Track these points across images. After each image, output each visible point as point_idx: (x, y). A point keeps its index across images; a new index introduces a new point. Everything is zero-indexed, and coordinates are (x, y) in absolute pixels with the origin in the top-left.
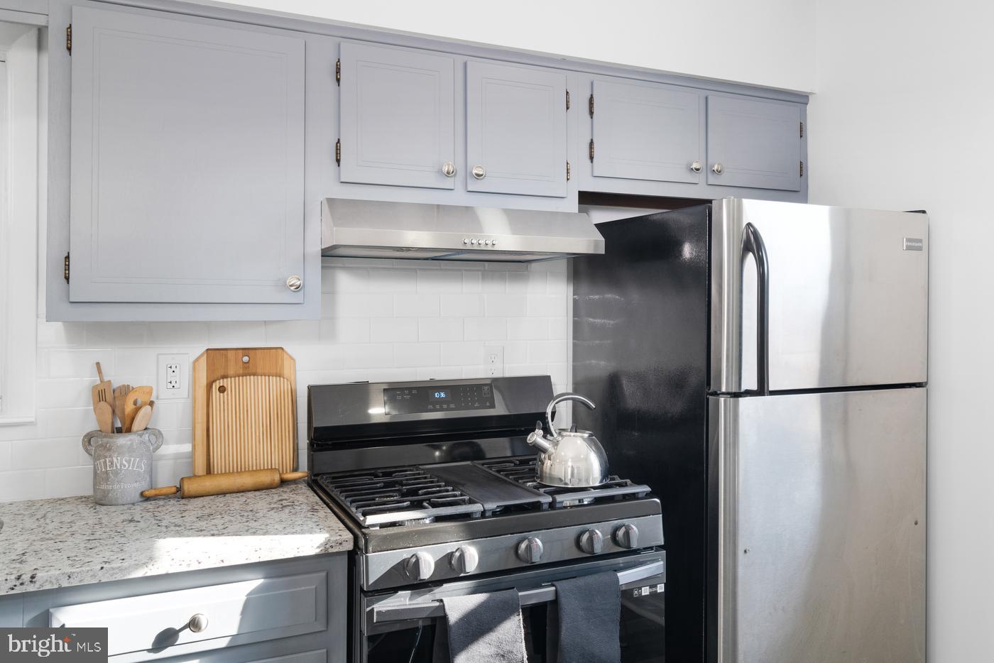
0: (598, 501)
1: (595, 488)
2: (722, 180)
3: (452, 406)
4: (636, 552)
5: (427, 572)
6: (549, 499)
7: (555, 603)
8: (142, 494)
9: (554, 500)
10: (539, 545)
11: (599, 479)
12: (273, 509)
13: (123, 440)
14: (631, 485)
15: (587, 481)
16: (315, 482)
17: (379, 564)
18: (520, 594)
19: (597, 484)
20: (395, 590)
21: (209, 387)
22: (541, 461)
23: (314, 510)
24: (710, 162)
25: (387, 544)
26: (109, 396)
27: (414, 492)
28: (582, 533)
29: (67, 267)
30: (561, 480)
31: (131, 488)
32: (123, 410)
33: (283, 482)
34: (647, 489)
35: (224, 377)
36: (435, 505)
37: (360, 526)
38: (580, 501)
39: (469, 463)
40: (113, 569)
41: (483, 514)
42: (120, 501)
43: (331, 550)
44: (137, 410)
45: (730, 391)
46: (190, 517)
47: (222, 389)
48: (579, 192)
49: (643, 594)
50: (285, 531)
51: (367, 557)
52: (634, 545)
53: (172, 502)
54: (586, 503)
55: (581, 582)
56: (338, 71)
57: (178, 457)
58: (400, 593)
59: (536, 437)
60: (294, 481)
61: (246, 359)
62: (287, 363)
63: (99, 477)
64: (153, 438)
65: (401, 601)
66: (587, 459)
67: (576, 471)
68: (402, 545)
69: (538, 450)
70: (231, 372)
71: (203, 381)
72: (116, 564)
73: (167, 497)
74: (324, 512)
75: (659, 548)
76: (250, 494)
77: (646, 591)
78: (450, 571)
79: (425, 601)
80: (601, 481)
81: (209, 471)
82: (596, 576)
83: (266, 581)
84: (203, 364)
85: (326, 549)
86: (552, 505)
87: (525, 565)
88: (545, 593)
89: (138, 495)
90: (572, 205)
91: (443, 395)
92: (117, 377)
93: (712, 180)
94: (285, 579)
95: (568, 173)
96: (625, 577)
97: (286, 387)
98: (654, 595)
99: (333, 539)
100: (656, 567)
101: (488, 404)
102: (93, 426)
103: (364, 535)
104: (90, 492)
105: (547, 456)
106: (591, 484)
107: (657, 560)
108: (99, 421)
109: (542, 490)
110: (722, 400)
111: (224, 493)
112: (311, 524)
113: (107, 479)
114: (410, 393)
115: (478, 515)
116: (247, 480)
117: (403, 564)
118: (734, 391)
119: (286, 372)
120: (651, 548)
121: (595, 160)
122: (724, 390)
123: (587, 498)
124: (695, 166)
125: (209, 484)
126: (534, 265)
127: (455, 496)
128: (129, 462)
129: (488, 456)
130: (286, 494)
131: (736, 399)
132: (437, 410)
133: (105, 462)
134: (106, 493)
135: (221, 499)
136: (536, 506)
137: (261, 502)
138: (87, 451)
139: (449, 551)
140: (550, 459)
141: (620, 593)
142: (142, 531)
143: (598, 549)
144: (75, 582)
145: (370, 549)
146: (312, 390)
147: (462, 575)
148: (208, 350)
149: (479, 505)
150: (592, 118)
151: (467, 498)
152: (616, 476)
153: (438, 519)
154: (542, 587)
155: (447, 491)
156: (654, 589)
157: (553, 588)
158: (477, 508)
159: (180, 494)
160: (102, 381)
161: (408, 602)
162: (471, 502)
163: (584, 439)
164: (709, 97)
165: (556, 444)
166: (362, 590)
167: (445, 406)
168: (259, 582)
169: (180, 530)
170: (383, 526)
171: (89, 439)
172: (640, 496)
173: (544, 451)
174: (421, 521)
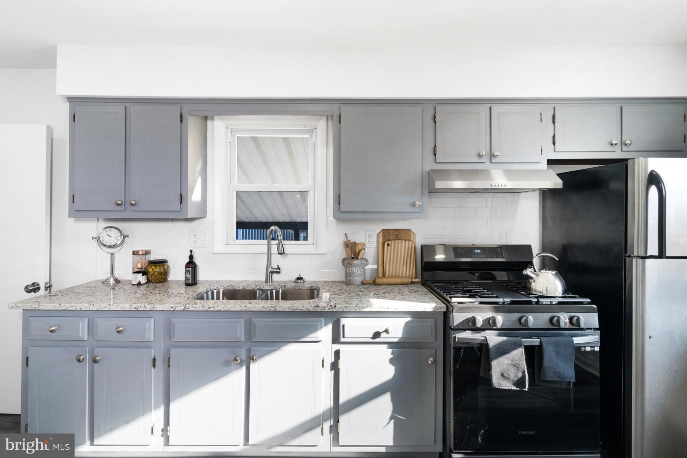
0: (560, 303)
1: (559, 297)
2: (631, 148)
3: (483, 256)
4: (583, 329)
5: (479, 324)
6: (536, 300)
7: (540, 347)
8: (362, 282)
9: (538, 301)
10: (532, 320)
11: (562, 293)
12: (410, 292)
13: (355, 262)
14: (578, 298)
15: (555, 294)
16: (425, 283)
17: (458, 318)
18: (523, 340)
19: (561, 296)
20: (465, 330)
21: (383, 244)
22: (529, 283)
23: (426, 294)
24: (623, 139)
25: (462, 311)
26: (350, 245)
27: (470, 291)
28: (554, 317)
29: (339, 199)
30: (540, 292)
31: (358, 279)
32: (355, 251)
33: (412, 283)
34: (589, 300)
35: (389, 240)
36: (481, 297)
37: (449, 302)
38: (551, 302)
39: (491, 281)
40: (360, 307)
41: (504, 303)
42: (355, 284)
43: (437, 310)
44: (360, 251)
45: (640, 255)
46: (381, 292)
47: (388, 245)
48: (548, 160)
49: (587, 350)
50: (417, 301)
51: (453, 315)
52: (582, 326)
53: (372, 286)
54: (554, 303)
55: (553, 339)
56: (435, 117)
57: (372, 269)
58: (467, 331)
59: (528, 272)
60: (416, 283)
61: (396, 233)
62: (412, 236)
63: (348, 275)
64: (365, 262)
65: (467, 335)
66: (554, 283)
67: (548, 289)
68: (468, 311)
69: (528, 278)
70: (391, 238)
71: (381, 241)
72: (361, 305)
73: (370, 284)
74: (431, 295)
75: (595, 329)
76: (400, 286)
77: (588, 349)
78: (490, 325)
79: (478, 336)
80: (563, 294)
81: (384, 276)
82: (561, 338)
83: (412, 319)
84: (381, 234)
85: (435, 310)
86: (538, 303)
87: (524, 328)
88: (535, 341)
89: (360, 282)
90: (544, 165)
91: (479, 251)
92: (353, 239)
93: (624, 148)
94: (420, 319)
95: (541, 151)
96: (577, 340)
97: (412, 245)
98: (593, 352)
99: (438, 306)
100: (595, 338)
101: (500, 256)
102: (344, 256)
103: (451, 305)
104: (344, 280)
105: (533, 281)
106: (557, 295)
107: (595, 335)
108: (347, 255)
109: (531, 296)
110: (634, 260)
111: (390, 285)
112: (427, 300)
113: (350, 276)
114: (464, 250)
115: (501, 303)
116: (399, 280)
117: (468, 320)
118: (642, 255)
119: (412, 239)
120: (591, 329)
121: (556, 144)
122: (635, 254)
123: (555, 301)
124: (614, 142)
125: (384, 280)
126: (521, 194)
127: (489, 294)
128: (357, 270)
129: (498, 279)
130: (414, 287)
131: (644, 260)
132: (476, 258)
133: (350, 269)
134: (350, 280)
135: (389, 286)
136: (530, 303)
137: (406, 289)
138: (343, 265)
139: (489, 317)
140: (534, 282)
141: (574, 347)
142: (366, 295)
143: (562, 325)
144: (348, 310)
145: (454, 311)
146: (422, 246)
147: (494, 328)
148: (383, 230)
149: (501, 299)
150: (554, 125)
151: (495, 295)
152: (570, 293)
153: (481, 303)
154: (532, 338)
155: (485, 292)
156: (593, 349)
157: (539, 340)
158: (501, 300)
159: (374, 283)
160: (347, 240)
161: (470, 335)
162: (497, 297)
163: (553, 275)
164: (623, 107)
165: (538, 276)
166: (451, 328)
167: (480, 256)
168: (409, 319)
169: (378, 296)
170: (459, 303)
171: (344, 260)
172: (584, 303)
173: (532, 278)
174: (474, 303)
